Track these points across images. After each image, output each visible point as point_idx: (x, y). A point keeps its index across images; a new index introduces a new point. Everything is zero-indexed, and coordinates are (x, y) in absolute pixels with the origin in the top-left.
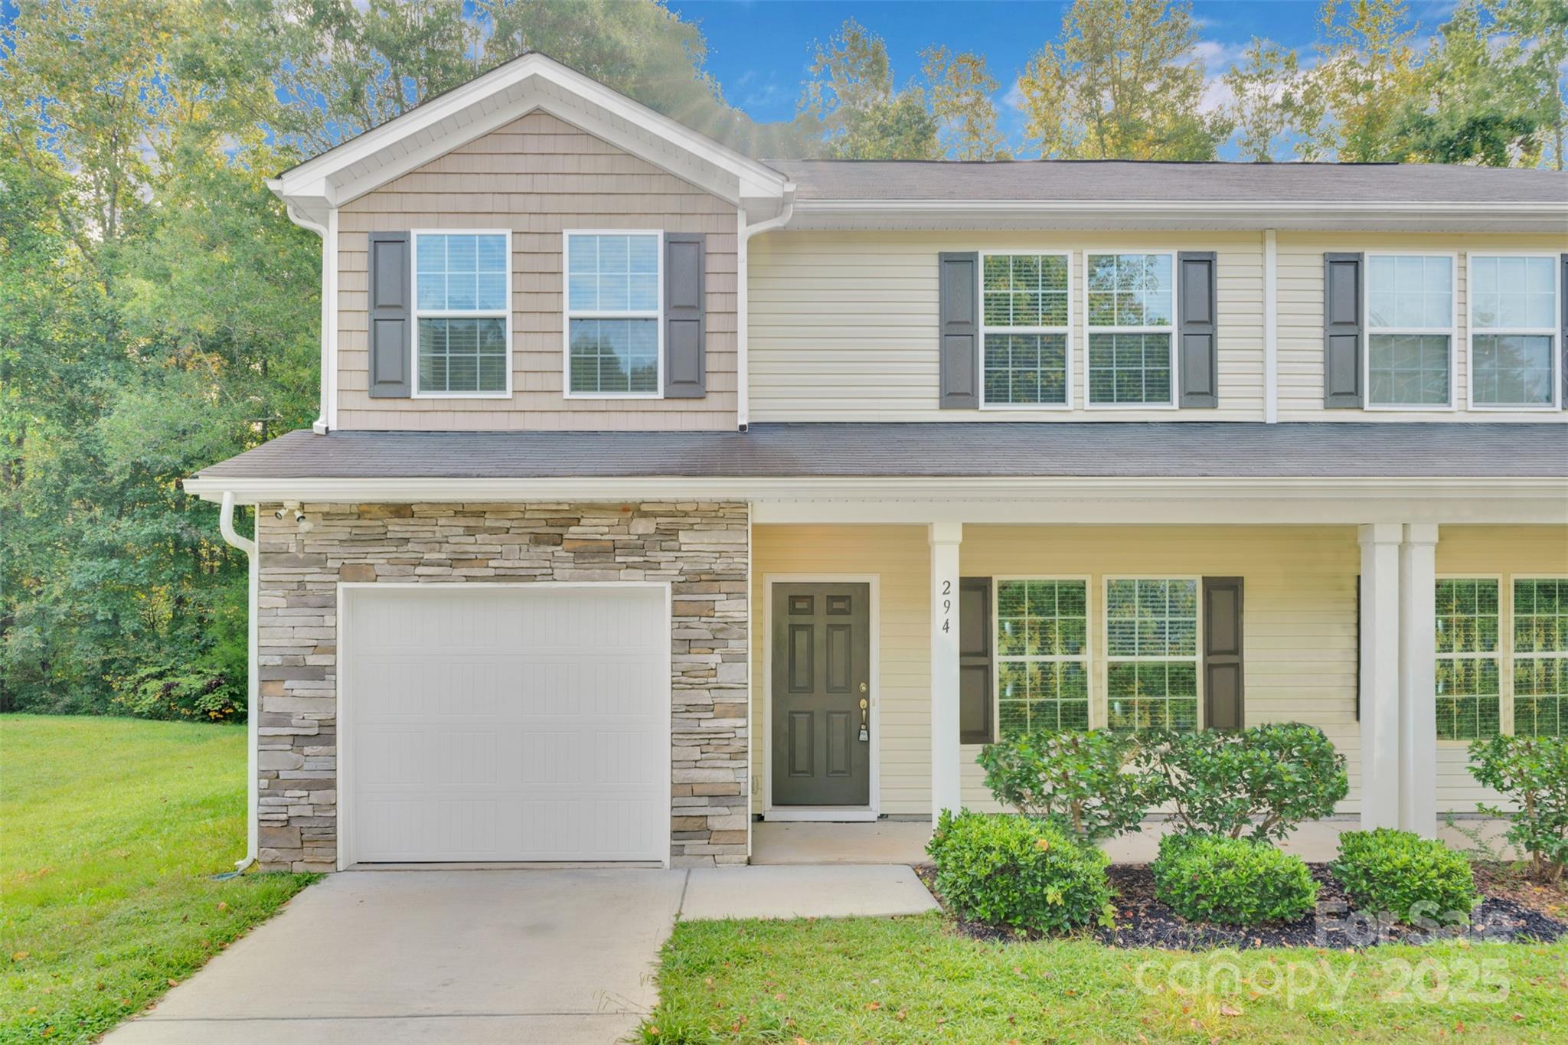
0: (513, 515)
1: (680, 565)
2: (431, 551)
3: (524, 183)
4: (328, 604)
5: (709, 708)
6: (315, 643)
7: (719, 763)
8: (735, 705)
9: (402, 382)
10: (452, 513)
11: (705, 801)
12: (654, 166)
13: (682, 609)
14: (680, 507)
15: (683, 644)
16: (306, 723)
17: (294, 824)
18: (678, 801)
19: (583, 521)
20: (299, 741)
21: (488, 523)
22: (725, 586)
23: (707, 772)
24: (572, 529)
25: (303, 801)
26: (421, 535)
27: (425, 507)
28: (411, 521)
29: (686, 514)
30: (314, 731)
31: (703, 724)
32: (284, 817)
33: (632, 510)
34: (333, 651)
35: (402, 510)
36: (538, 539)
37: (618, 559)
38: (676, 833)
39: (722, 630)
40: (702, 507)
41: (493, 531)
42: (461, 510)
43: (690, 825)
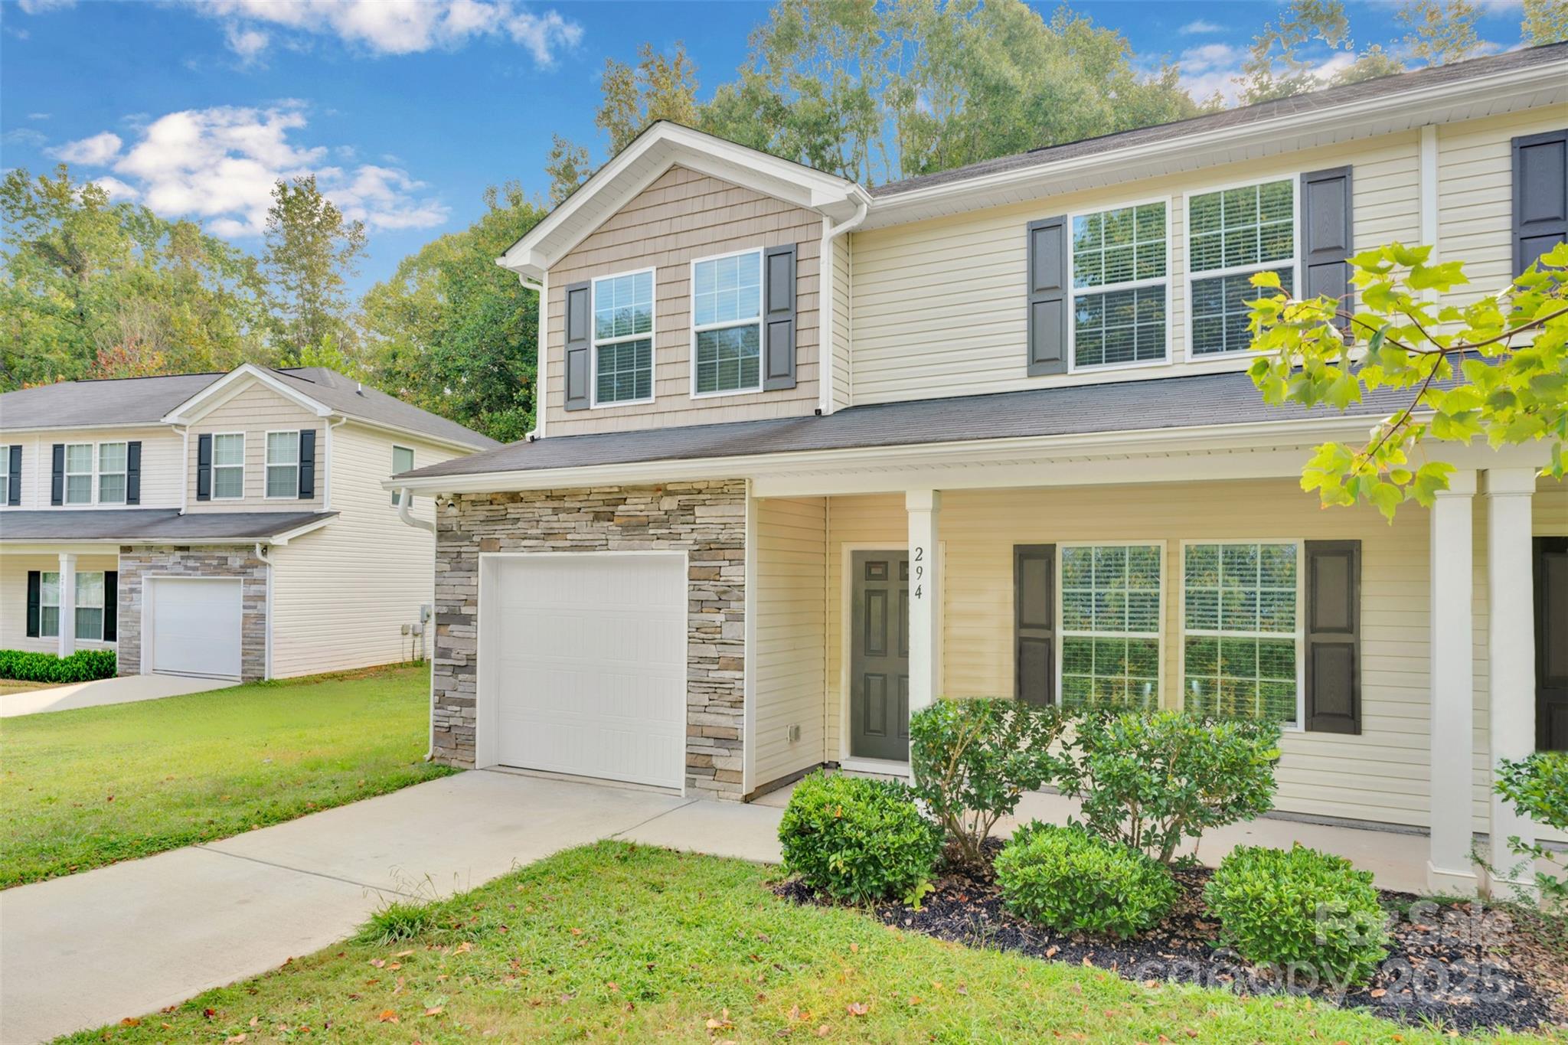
0: (581, 498)
1: (695, 535)
2: (532, 527)
3: (664, 227)
4: (473, 569)
5: (714, 660)
6: (464, 597)
7: (722, 710)
8: (734, 659)
9: (584, 397)
10: (544, 498)
11: (711, 742)
12: (757, 192)
13: (696, 574)
14: (696, 486)
15: (698, 605)
16: (459, 656)
17: (453, 731)
18: (693, 740)
19: (628, 501)
20: (457, 669)
21: (567, 505)
22: (728, 554)
23: (713, 717)
24: (621, 508)
25: (457, 714)
26: (526, 515)
27: (528, 494)
28: (520, 505)
29: (700, 492)
30: (463, 663)
31: (711, 674)
32: (446, 725)
33: (661, 490)
34: (475, 604)
35: (514, 497)
36: (597, 517)
37: (651, 532)
38: (690, 767)
39: (725, 592)
40: (712, 485)
41: (569, 511)
42: (551, 496)
43: (700, 762)
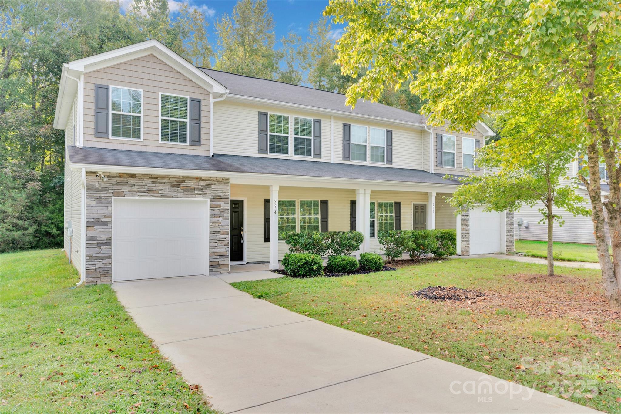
0: (167, 179)
1: (212, 194)
2: (142, 188)
3: (147, 76)
4: (109, 203)
5: (219, 232)
6: (105, 215)
7: (222, 247)
8: (226, 231)
9: (107, 133)
10: (148, 177)
11: (218, 257)
12: (187, 77)
13: (213, 206)
14: (212, 179)
15: (213, 215)
16: (102, 239)
17: (97, 270)
18: (211, 257)
19: (186, 181)
20: (99, 245)
21: (159, 181)
22: (223, 200)
23: (219, 249)
24: (183, 183)
25: (101, 263)
26: (139, 183)
27: (140, 175)
28: (136, 179)
29: (214, 181)
30: (105, 241)
31: (218, 236)
32: (95, 268)
33: (200, 179)
34: (110, 217)
35: (133, 176)
36: (173, 186)
37: (196, 192)
38: (211, 266)
39: (222, 212)
40: (218, 179)
41: (160, 183)
42: (151, 177)
43: (214, 264)
